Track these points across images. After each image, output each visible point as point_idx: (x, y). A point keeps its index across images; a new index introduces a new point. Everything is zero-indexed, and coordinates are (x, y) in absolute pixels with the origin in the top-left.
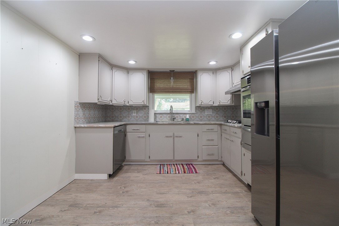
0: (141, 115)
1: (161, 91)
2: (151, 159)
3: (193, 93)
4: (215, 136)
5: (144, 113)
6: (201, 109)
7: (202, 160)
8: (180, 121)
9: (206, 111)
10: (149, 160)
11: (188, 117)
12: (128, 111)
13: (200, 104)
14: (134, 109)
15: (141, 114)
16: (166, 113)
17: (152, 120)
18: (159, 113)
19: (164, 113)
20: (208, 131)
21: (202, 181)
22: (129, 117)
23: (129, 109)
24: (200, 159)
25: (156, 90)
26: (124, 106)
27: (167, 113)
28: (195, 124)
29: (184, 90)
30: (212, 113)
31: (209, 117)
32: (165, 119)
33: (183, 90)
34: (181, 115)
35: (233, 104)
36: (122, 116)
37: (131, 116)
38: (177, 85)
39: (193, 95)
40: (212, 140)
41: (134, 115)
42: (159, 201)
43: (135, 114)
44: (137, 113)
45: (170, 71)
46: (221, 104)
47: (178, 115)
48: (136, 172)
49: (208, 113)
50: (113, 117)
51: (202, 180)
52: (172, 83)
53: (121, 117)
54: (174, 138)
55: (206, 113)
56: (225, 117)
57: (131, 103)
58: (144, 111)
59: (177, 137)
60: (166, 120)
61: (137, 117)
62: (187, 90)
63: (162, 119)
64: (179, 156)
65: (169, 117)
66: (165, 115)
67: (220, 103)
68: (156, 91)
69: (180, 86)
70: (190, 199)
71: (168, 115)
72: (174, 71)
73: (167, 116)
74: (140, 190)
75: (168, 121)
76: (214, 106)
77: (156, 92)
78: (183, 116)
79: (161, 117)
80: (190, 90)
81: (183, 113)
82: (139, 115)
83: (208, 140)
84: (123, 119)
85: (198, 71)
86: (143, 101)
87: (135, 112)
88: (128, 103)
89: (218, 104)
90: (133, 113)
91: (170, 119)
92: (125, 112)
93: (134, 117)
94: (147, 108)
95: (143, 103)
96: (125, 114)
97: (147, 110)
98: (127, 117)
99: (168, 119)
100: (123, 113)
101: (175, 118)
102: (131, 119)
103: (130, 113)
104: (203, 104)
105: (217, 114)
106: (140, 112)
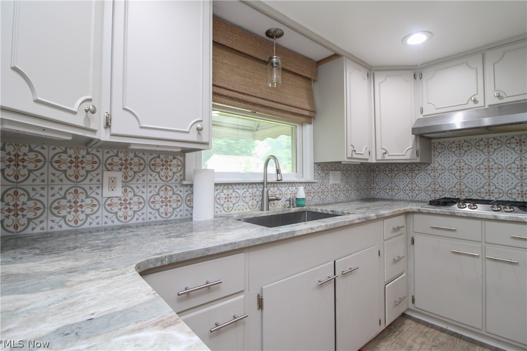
0: (146, 193)
5: (160, 183)
6: (323, 170)
9: (331, 177)
11: (301, 193)
12: (70, 172)
13: (349, 155)
14: (110, 167)
15: (149, 187)
16: (243, 184)
18: (221, 184)
19: (239, 184)
22: (75, 206)
23: (77, 163)
24: (383, 327)
27: (246, 184)
29: (296, 111)
30: (340, 182)
31: (336, 191)
32: (241, 203)
33: (293, 110)
34: (284, 189)
35: (418, 160)
36: (30, 204)
39: (308, 129)
41: (107, 193)
44: (125, 185)
45: (268, 33)
46: (387, 157)
49: (335, 183)
52: (274, 77)
54: (335, 284)
55: (331, 182)
58: (162, 173)
61: (125, 204)
62: (302, 112)
63: (231, 205)
65: (253, 196)
66: (241, 192)
67: (384, 156)
71: (250, 190)
72: (282, 34)
73: (247, 194)
78: (289, 193)
79: (228, 198)
80: (307, 114)
81: (287, 183)
82: (135, 195)
83: (395, 261)
84: (32, 225)
85: (344, 58)
86: (199, 126)
87: (113, 181)
88: (108, 125)
89: (379, 157)
90: (101, 186)
91: (255, 203)
92: (51, 177)
93: (109, 203)
94: (175, 161)
95: (193, 136)
96: (51, 192)
97: (175, 170)
98: (64, 207)
99: (250, 203)
100: (38, 188)
101: (273, 200)
102: (87, 216)
103: (86, 184)
104: (355, 156)
105: (347, 183)
106: (140, 181)
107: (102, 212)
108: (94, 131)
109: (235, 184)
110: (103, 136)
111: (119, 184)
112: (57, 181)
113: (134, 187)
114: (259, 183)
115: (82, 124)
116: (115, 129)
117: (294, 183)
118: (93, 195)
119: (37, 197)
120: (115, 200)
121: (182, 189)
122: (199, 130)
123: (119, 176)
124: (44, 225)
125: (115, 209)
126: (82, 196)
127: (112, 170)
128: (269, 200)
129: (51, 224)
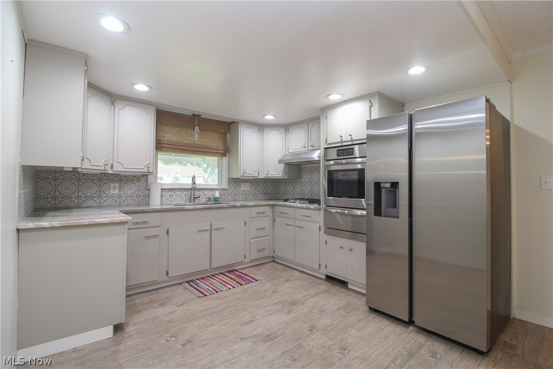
0: (129, 193)
1: (173, 148)
2: (170, 275)
3: (226, 156)
4: (266, 222)
5: (135, 188)
6: (236, 182)
7: (250, 261)
8: (204, 202)
9: (242, 186)
10: (166, 278)
11: (217, 194)
12: (98, 183)
13: (242, 175)
14: (113, 181)
15: (131, 190)
16: (180, 189)
17: (156, 202)
18: (167, 189)
19: (178, 189)
20: (260, 215)
21: (276, 288)
22: (100, 197)
23: (100, 180)
24: (247, 260)
25: (163, 145)
26: (101, 173)
27: (182, 189)
28: (243, 206)
29: (214, 151)
30: (249, 189)
31: (246, 194)
32: (179, 198)
33: (212, 151)
34: (206, 192)
35: (286, 177)
36: (83, 195)
37: (105, 195)
38: (202, 140)
40: (263, 229)
41: (112, 192)
42: (259, 334)
43: (117, 192)
44: (120, 189)
45: (193, 115)
46: (269, 175)
47: (201, 192)
48: (156, 305)
49: (245, 189)
50: (55, 198)
51: (274, 287)
52: (196, 136)
53: (78, 197)
54: (211, 232)
55: (242, 189)
56: (265, 194)
57: (118, 168)
58: (137, 184)
59: (216, 229)
60: (180, 200)
61: (120, 197)
62: (218, 151)
63: (173, 199)
64: (220, 261)
65: (186, 195)
66: (179, 193)
67: (267, 175)
68: (163, 147)
69: (206, 142)
70: (291, 316)
71: (184, 192)
72: (200, 115)
73: (183, 194)
74: (208, 330)
75: (183, 202)
76: (258, 179)
77: (163, 149)
78: (209, 194)
79: (171, 196)
80: (222, 152)
81: (209, 189)
82: (124, 193)
83: (258, 229)
84: (84, 203)
85: (240, 123)
86: (148, 166)
87: (115, 187)
88: (112, 167)
89: (265, 176)
90: (110, 189)
91: (187, 199)
92: (91, 185)
93: (113, 196)
94: (143, 179)
95: (146, 170)
96: (91, 191)
97: (143, 182)
98: (95, 197)
99: (184, 199)
100: (86, 190)
101: (197, 197)
102: (104, 201)
103: (104, 188)
104: (245, 175)
105: (256, 189)
106: (127, 187)
107: (110, 200)
108: (107, 171)
109: (175, 189)
110: (110, 172)
111: (117, 188)
112: (93, 187)
113: (124, 190)
114: (190, 189)
115: (103, 169)
116: (114, 169)
117: (214, 189)
118: (107, 193)
119: (86, 193)
120: (116, 195)
121: (146, 191)
122: (148, 167)
123: (117, 185)
124: (88, 203)
125: (116, 199)
126: (102, 193)
127: (114, 182)
128: (194, 198)
129: (90, 203)
